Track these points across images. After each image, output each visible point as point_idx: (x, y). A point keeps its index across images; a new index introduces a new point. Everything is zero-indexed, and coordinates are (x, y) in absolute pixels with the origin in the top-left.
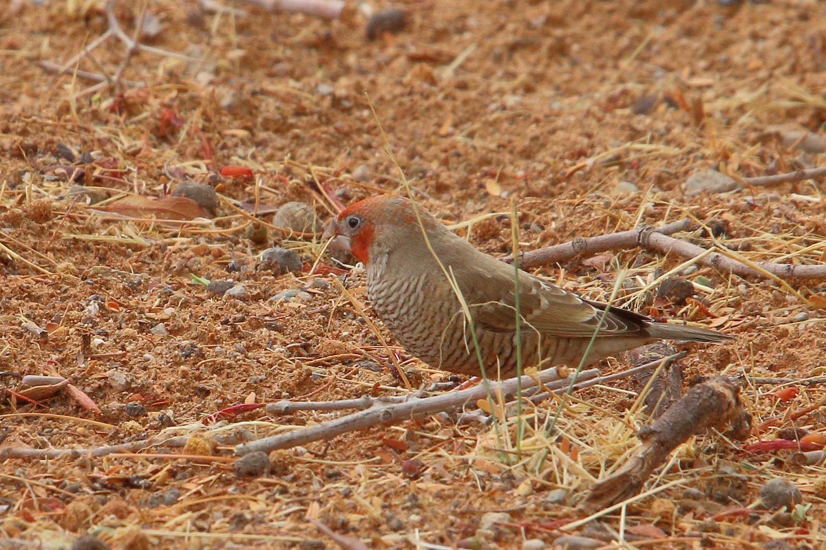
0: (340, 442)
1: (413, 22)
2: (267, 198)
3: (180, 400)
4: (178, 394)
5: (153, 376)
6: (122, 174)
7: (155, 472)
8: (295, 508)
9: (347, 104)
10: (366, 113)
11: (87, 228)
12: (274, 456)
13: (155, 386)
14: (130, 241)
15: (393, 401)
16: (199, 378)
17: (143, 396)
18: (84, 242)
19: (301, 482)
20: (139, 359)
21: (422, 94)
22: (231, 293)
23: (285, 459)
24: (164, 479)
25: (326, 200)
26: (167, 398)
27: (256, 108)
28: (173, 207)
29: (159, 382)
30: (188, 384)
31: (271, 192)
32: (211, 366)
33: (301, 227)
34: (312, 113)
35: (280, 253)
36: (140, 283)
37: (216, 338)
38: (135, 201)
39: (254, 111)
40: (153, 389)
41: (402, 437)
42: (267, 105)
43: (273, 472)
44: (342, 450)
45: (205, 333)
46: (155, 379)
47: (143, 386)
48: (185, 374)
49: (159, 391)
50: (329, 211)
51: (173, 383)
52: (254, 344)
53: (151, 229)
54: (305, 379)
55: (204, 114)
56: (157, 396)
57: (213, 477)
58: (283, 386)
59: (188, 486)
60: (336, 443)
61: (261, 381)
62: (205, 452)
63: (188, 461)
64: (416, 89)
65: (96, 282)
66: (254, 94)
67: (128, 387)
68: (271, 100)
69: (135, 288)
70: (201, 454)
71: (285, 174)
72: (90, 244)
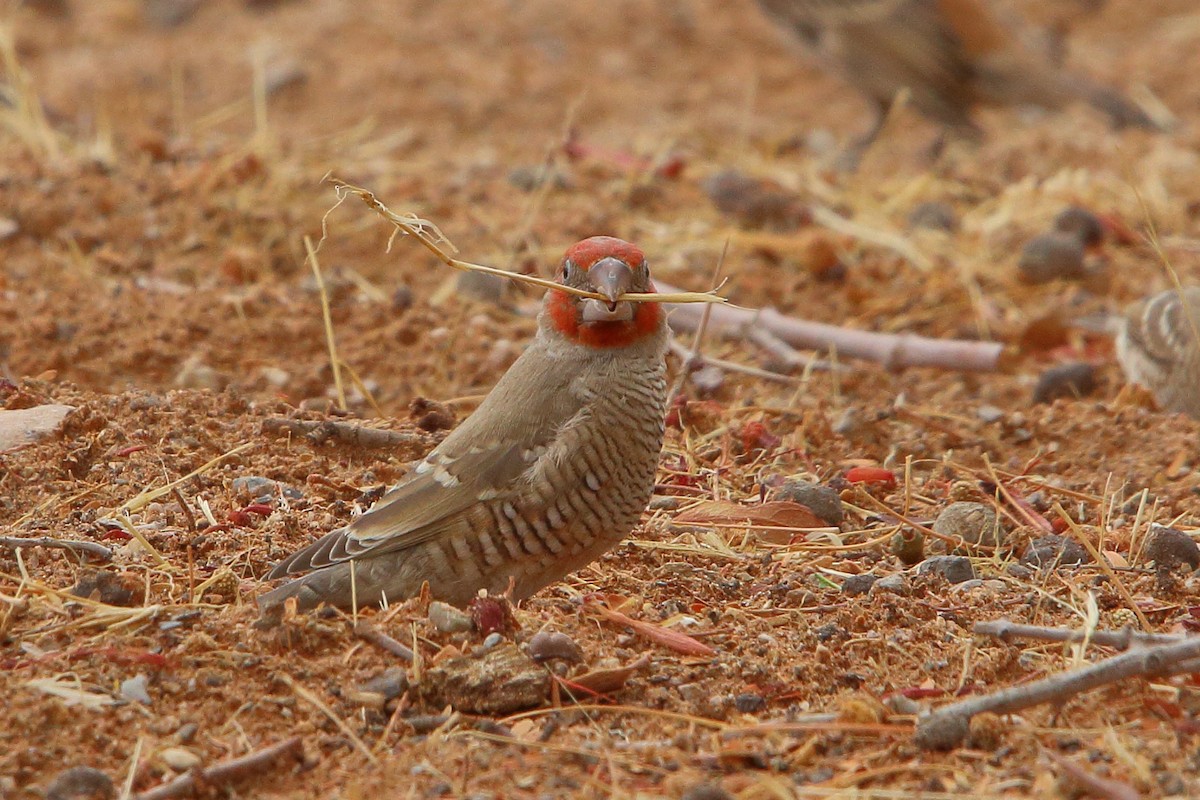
0: (1076, 709)
1: (1106, 382)
2: (919, 509)
3: (817, 691)
4: (815, 684)
5: (775, 659)
6: (694, 480)
7: (793, 749)
8: (1017, 781)
9: (1024, 434)
10: (1053, 447)
11: (648, 534)
12: (977, 724)
13: (779, 674)
14: (713, 552)
15: (1161, 641)
16: (846, 665)
17: (760, 688)
18: (645, 551)
19: (1022, 754)
20: (752, 641)
21: (1137, 422)
22: (882, 584)
23: (993, 727)
24: (808, 756)
25: (1011, 508)
26: (798, 690)
27: (886, 436)
28: (774, 517)
29: (784, 668)
30: (830, 671)
31: (924, 501)
32: (864, 648)
33: (975, 538)
34: (971, 446)
35: (947, 562)
36: (737, 586)
37: (866, 624)
38: (716, 509)
39: (882, 439)
40: (776, 678)
41: (1172, 699)
42: (902, 432)
43: (975, 746)
44: (1081, 720)
45: (849, 617)
46: (779, 664)
47: (761, 673)
48: (824, 658)
49: (785, 680)
50: (1015, 521)
51: (807, 669)
52: (924, 635)
53: (744, 543)
54: (1009, 664)
55: (807, 434)
56: (783, 685)
57: (884, 753)
58: (976, 671)
59: (845, 764)
60: (1070, 710)
61: (941, 668)
62: (869, 719)
63: (844, 733)
64: (1128, 417)
65: (671, 584)
66: (882, 417)
67: (737, 674)
68: (907, 427)
69: (730, 593)
70: (864, 722)
71: (945, 479)
72: (654, 554)
